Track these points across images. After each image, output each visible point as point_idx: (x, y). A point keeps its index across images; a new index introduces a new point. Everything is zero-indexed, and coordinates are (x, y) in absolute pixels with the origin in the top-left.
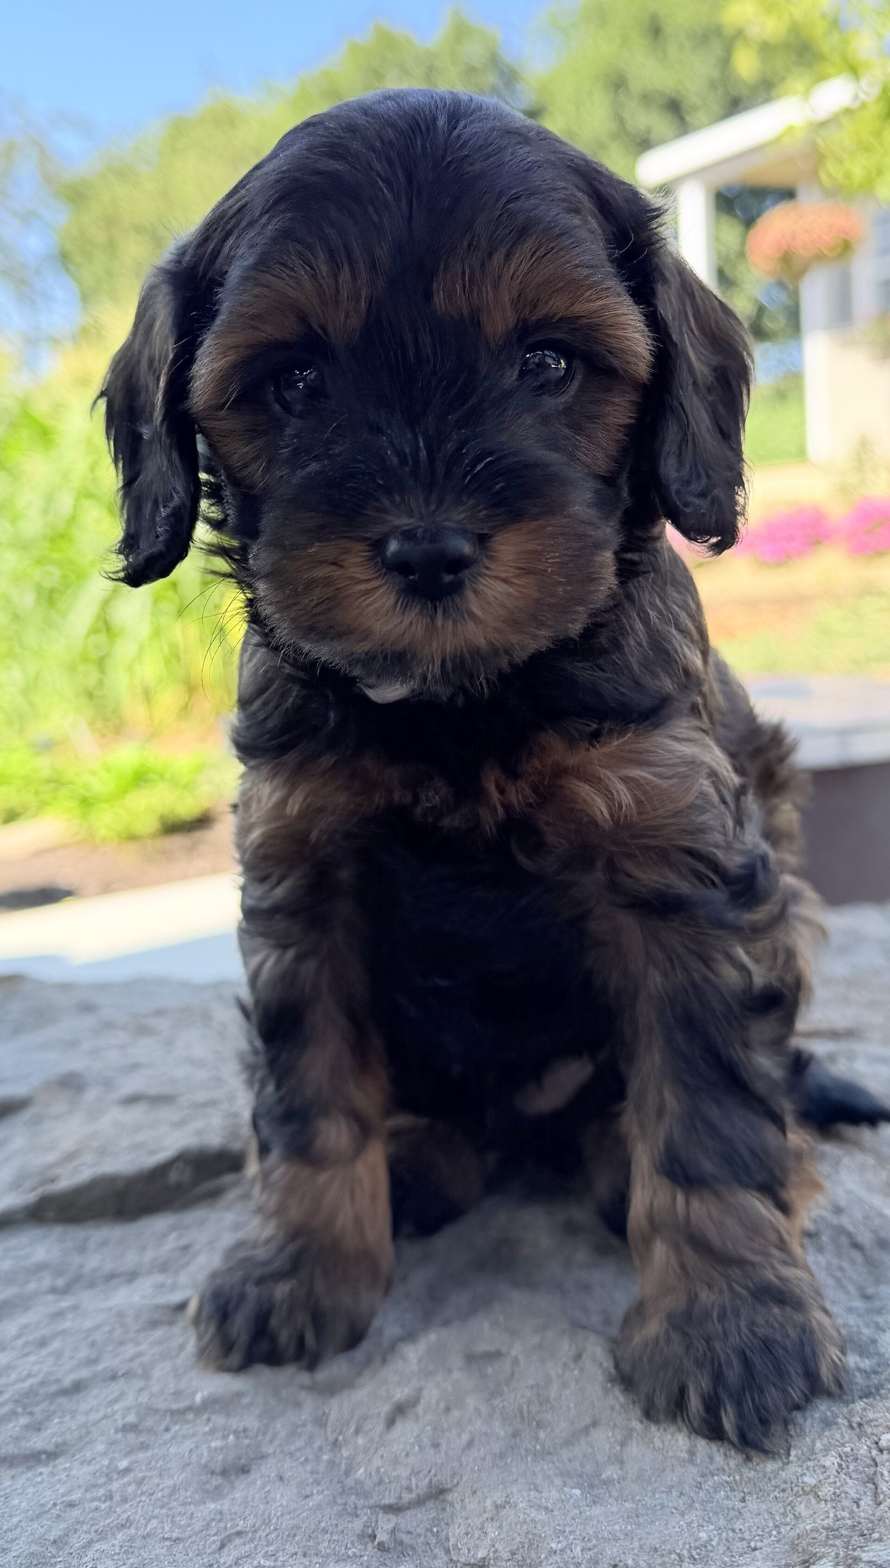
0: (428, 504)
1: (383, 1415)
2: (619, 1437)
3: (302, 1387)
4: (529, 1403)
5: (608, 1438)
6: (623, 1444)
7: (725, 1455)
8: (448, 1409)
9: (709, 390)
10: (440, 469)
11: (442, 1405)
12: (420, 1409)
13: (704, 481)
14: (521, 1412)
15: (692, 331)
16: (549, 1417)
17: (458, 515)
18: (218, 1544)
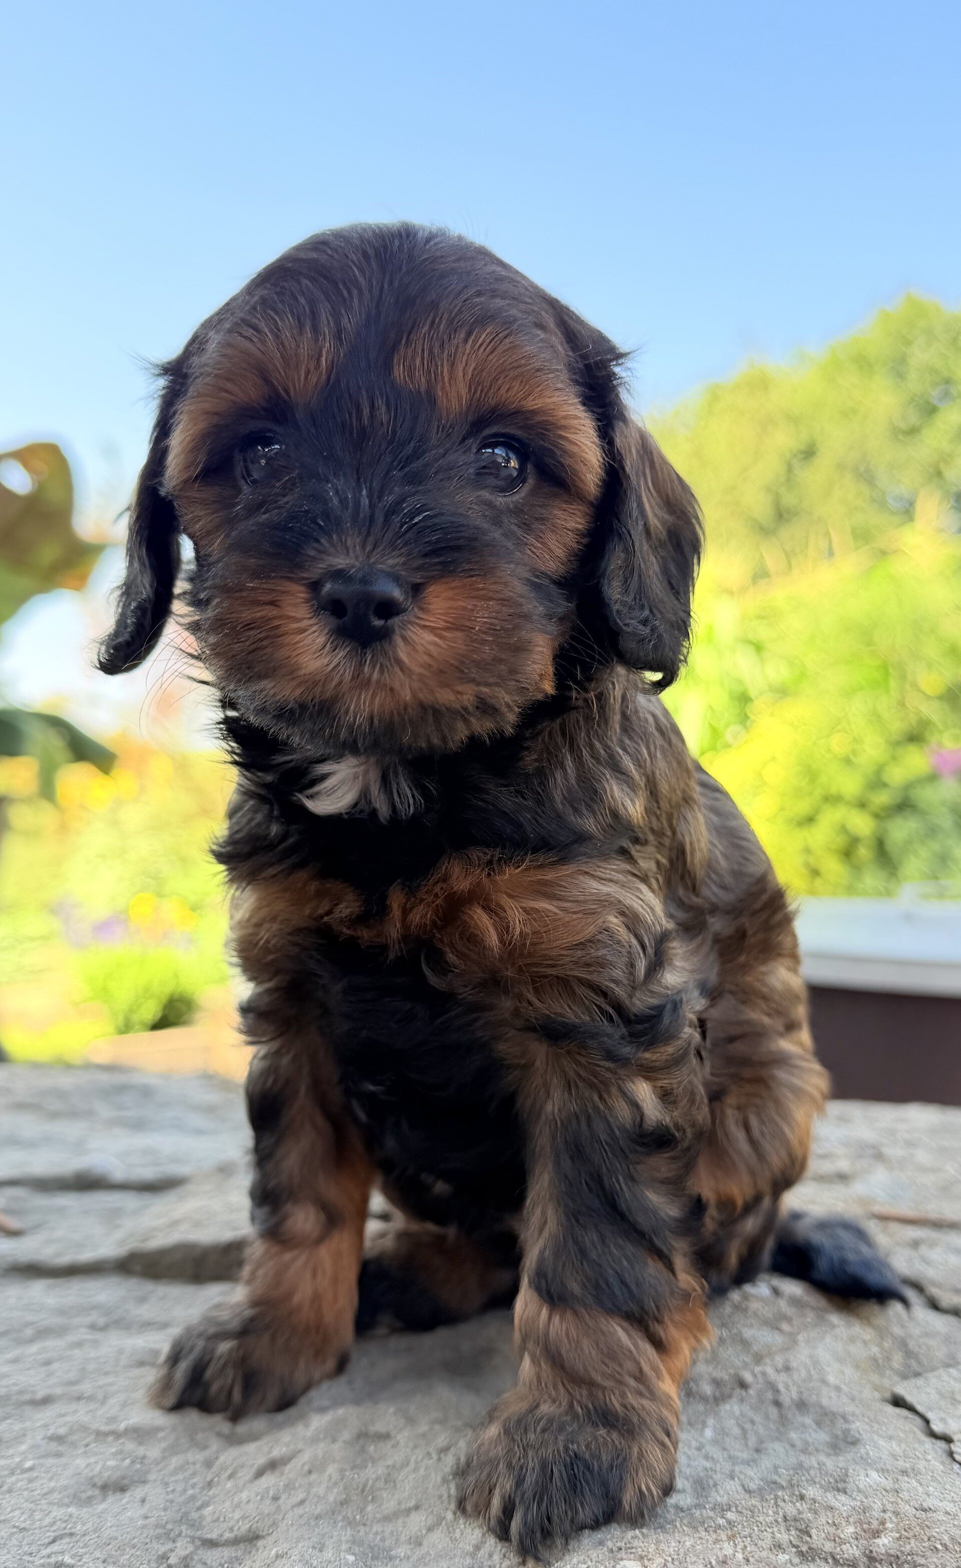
0: (363, 547)
1: (256, 1466)
2: (429, 1522)
3: (219, 1434)
4: (377, 1479)
5: (421, 1521)
6: (430, 1529)
7: (504, 1556)
8: (310, 1472)
9: (662, 544)
10: (380, 518)
11: (306, 1468)
12: (287, 1468)
13: (646, 612)
14: (365, 1486)
15: (649, 490)
16: (385, 1495)
17: (392, 562)
18: (51, 1539)
